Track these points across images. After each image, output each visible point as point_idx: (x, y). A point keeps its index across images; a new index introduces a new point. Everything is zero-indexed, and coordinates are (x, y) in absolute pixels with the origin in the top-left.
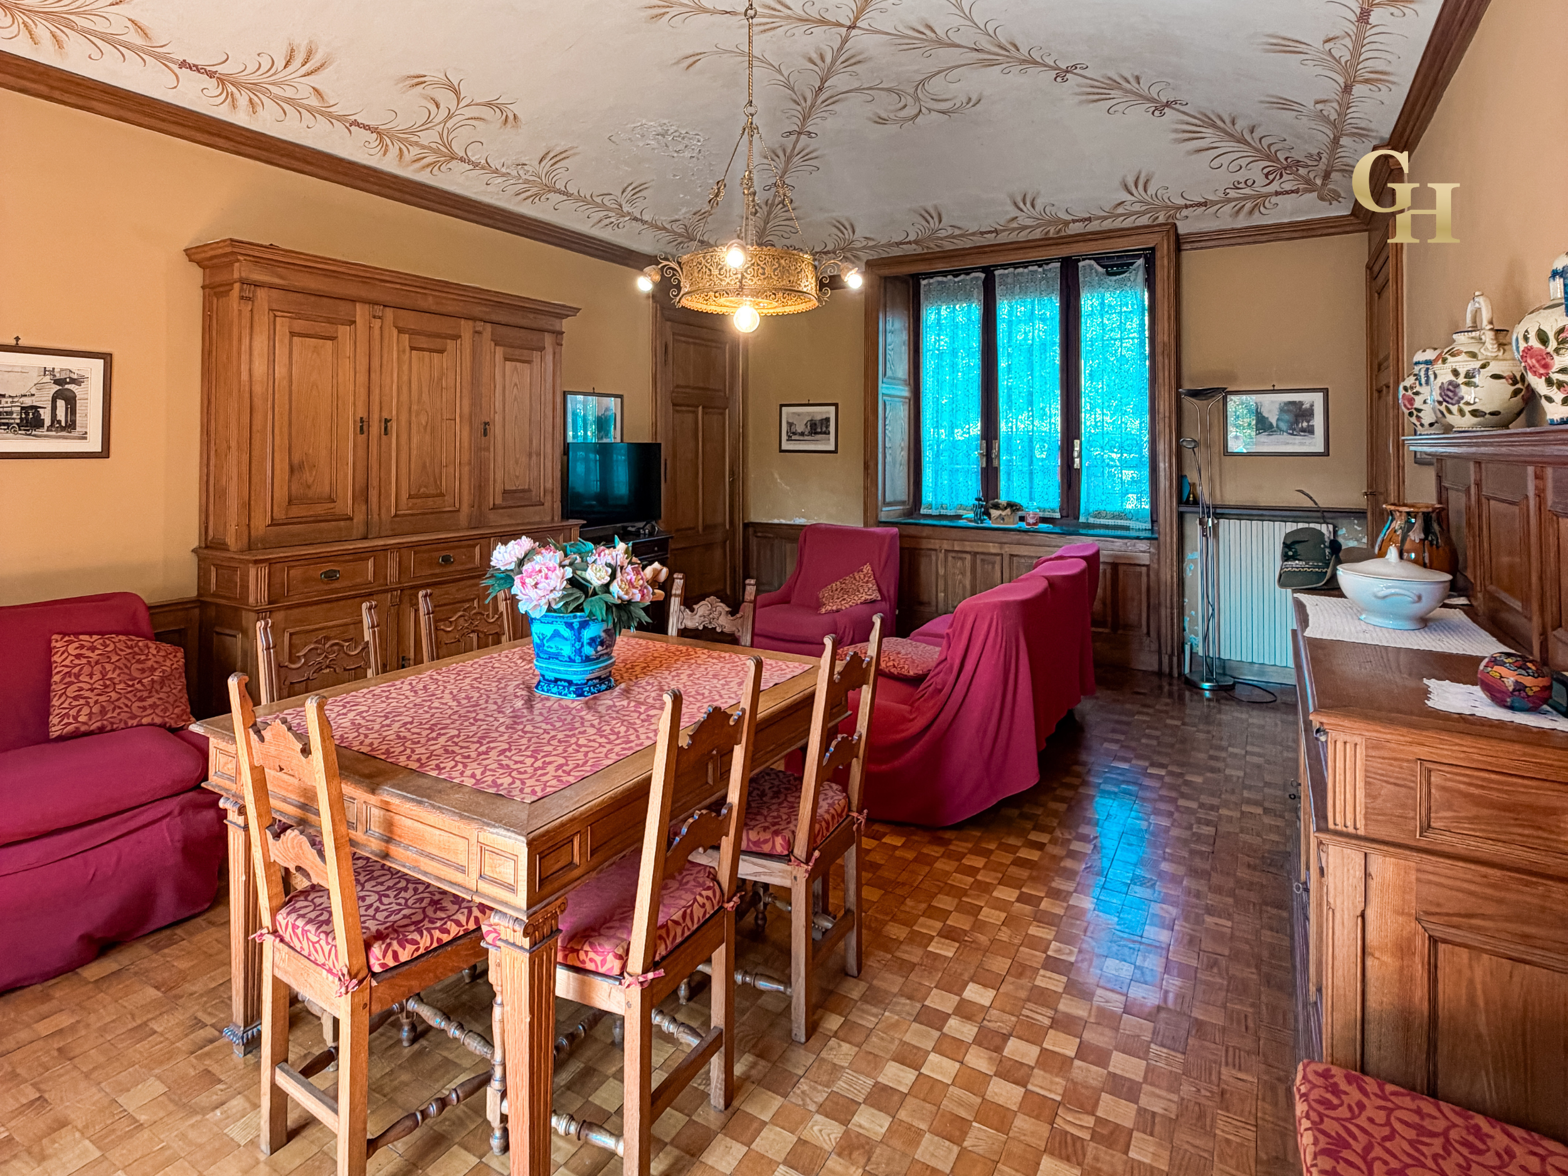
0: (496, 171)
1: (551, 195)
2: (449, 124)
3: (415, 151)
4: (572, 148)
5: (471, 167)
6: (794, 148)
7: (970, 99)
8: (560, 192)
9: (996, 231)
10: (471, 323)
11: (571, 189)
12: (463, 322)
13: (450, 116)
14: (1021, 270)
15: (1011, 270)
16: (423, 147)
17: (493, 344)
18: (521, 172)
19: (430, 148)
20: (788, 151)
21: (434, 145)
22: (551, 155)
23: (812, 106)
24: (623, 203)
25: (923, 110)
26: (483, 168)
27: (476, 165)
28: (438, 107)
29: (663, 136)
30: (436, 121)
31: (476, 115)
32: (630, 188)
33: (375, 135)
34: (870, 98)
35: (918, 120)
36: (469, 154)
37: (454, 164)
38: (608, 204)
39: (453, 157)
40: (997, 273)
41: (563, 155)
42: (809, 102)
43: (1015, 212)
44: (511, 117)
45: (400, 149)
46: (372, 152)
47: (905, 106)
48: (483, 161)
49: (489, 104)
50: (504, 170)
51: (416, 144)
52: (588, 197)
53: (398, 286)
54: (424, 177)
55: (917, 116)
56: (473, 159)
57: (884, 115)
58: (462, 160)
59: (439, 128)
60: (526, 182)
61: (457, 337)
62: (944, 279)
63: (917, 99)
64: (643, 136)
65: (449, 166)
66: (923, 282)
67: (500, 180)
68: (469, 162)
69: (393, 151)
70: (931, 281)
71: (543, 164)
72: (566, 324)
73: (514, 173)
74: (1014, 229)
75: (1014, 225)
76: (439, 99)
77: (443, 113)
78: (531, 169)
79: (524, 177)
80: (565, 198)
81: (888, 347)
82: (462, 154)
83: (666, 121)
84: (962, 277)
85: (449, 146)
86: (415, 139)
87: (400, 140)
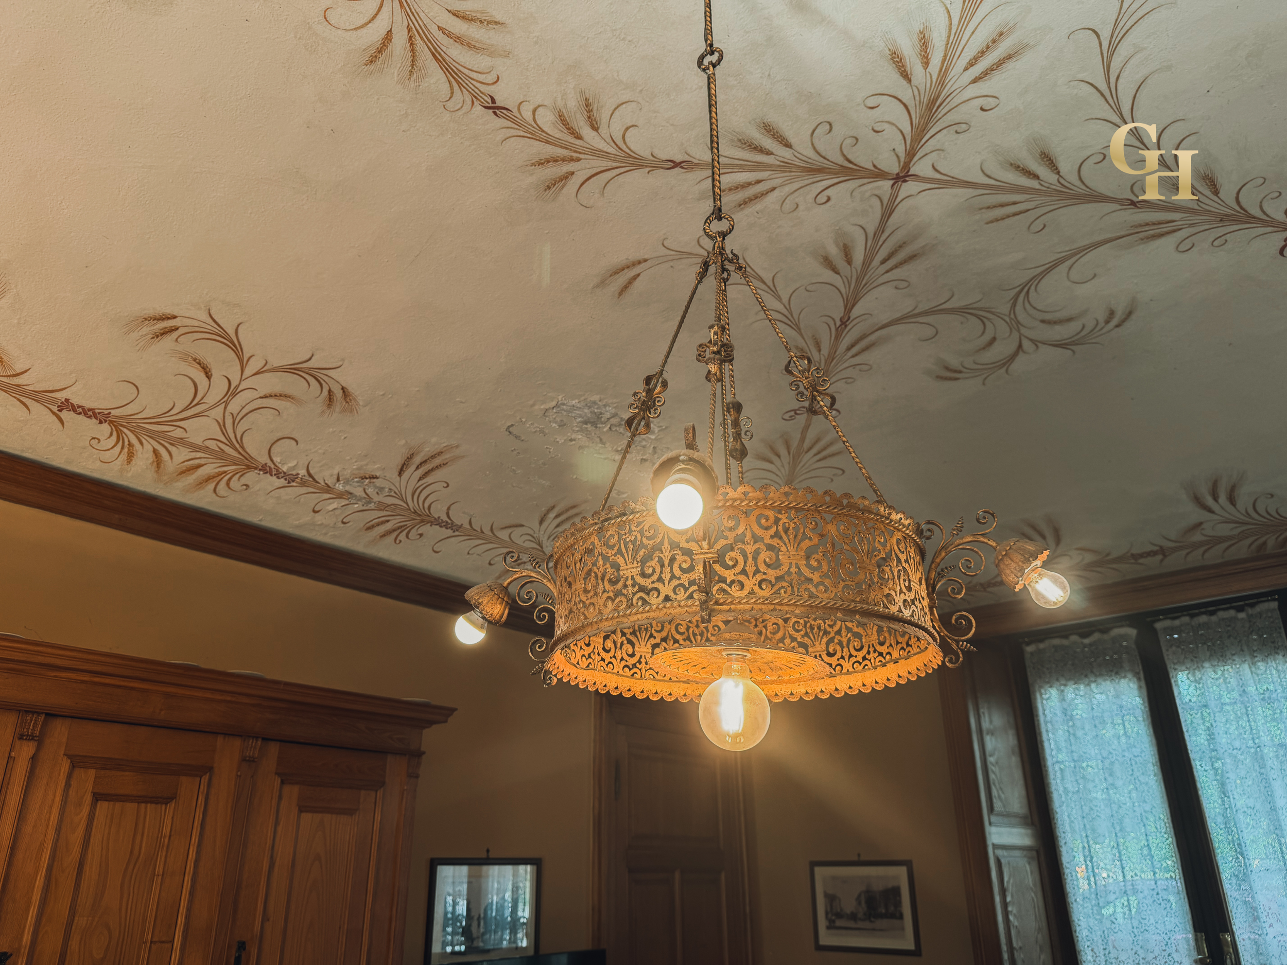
0: (328, 489)
1: (426, 529)
2: (234, 407)
3: (181, 455)
4: (449, 448)
5: (282, 482)
6: (803, 439)
7: (1112, 313)
8: (438, 522)
9: (1163, 552)
10: (237, 743)
11: (459, 518)
12: (220, 740)
13: (232, 392)
14: (1203, 619)
15: (1186, 619)
16: (195, 448)
17: (278, 781)
18: (370, 491)
19: (206, 449)
20: (794, 444)
21: (212, 445)
22: (417, 460)
23: (831, 358)
24: (544, 540)
25: (1026, 344)
26: (303, 484)
27: (290, 478)
28: (208, 376)
29: (594, 424)
30: (211, 399)
31: (277, 389)
32: (552, 515)
33: (106, 427)
34: (930, 331)
35: (1016, 366)
36: (277, 459)
37: (251, 477)
38: (519, 541)
39: (249, 464)
40: (1158, 626)
41: (437, 461)
42: (825, 351)
43: (1197, 515)
44: (338, 393)
45: (155, 451)
46: (107, 456)
47: (994, 339)
48: (302, 472)
49: (293, 370)
50: (340, 487)
51: (182, 442)
52: (487, 531)
53: (86, 677)
54: (203, 499)
55: (1013, 357)
56: (285, 469)
57: (954, 362)
58: (265, 469)
59: (217, 412)
60: (382, 506)
61: (204, 770)
62: (1065, 642)
63: (1015, 325)
64: (562, 425)
65: (244, 480)
66: (1030, 649)
67: (335, 504)
68: (279, 474)
69: (144, 455)
70: (1042, 646)
71: (406, 475)
72: (431, 738)
73: (359, 492)
74: (1195, 546)
75: (1197, 537)
76: (209, 360)
77: (219, 389)
78: (387, 485)
79: (376, 498)
80: (449, 532)
81: (991, 760)
82: (263, 459)
83: (596, 398)
84: (1096, 636)
85: (238, 444)
86: (178, 433)
87: (152, 435)
